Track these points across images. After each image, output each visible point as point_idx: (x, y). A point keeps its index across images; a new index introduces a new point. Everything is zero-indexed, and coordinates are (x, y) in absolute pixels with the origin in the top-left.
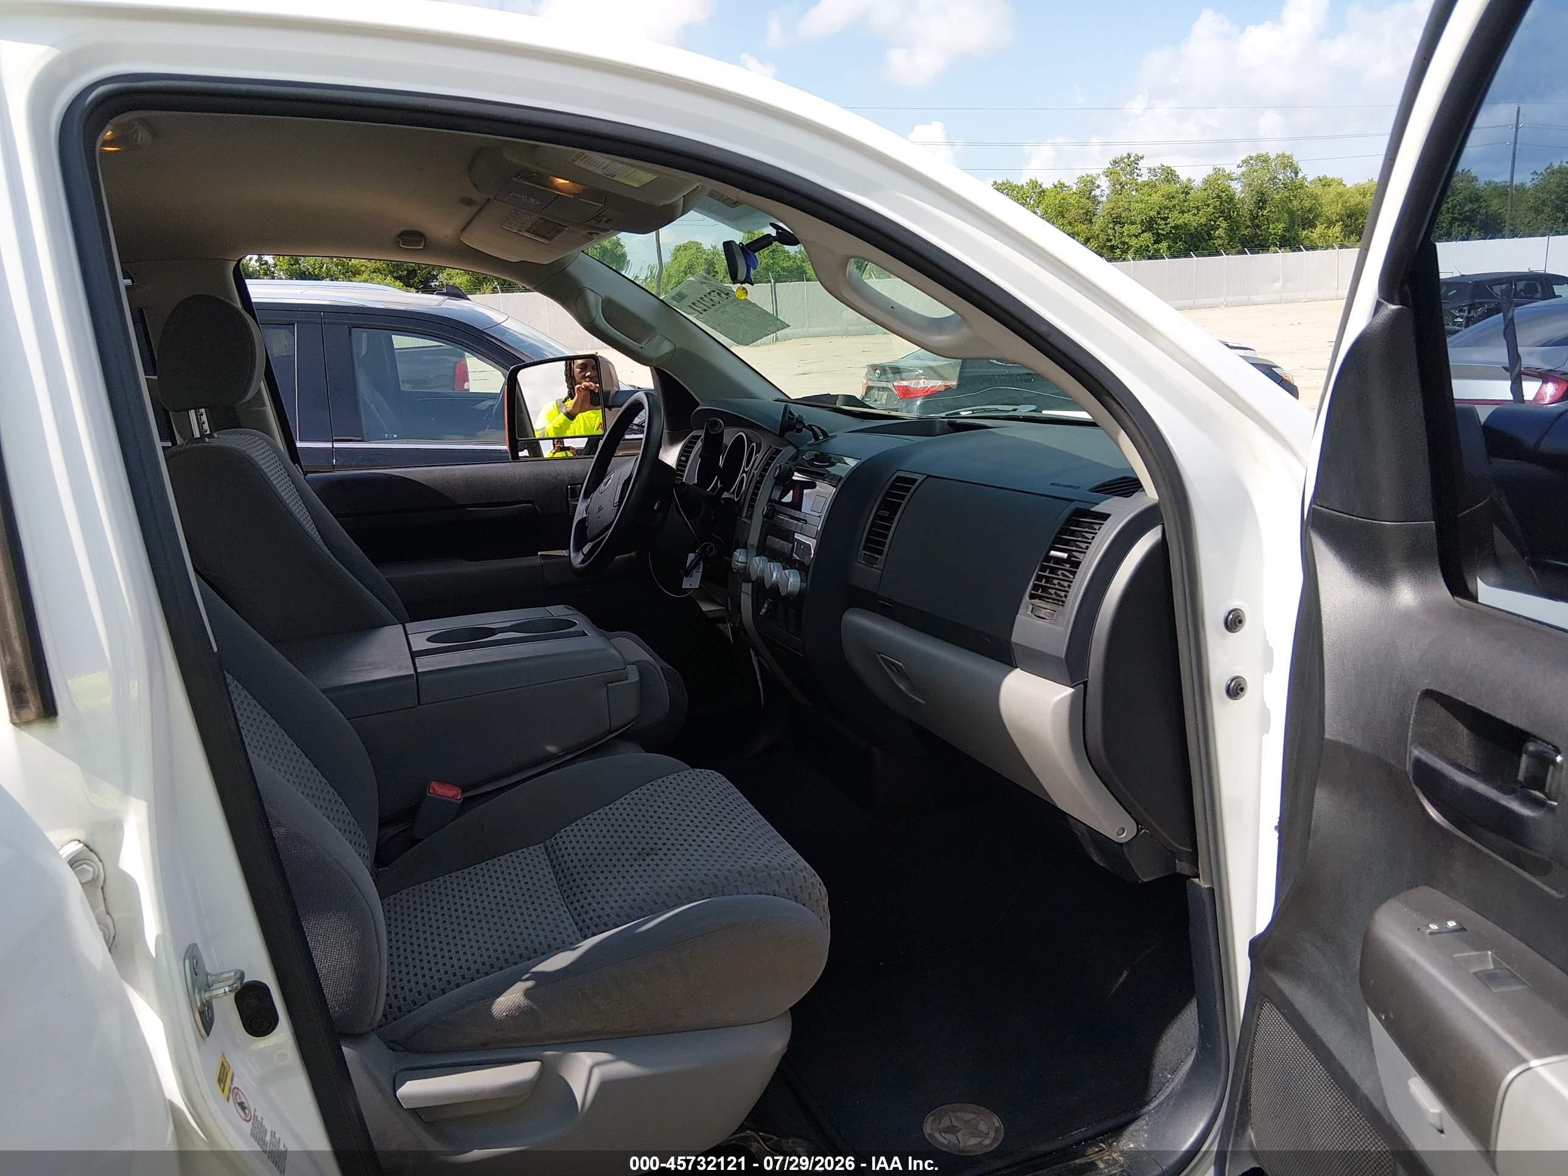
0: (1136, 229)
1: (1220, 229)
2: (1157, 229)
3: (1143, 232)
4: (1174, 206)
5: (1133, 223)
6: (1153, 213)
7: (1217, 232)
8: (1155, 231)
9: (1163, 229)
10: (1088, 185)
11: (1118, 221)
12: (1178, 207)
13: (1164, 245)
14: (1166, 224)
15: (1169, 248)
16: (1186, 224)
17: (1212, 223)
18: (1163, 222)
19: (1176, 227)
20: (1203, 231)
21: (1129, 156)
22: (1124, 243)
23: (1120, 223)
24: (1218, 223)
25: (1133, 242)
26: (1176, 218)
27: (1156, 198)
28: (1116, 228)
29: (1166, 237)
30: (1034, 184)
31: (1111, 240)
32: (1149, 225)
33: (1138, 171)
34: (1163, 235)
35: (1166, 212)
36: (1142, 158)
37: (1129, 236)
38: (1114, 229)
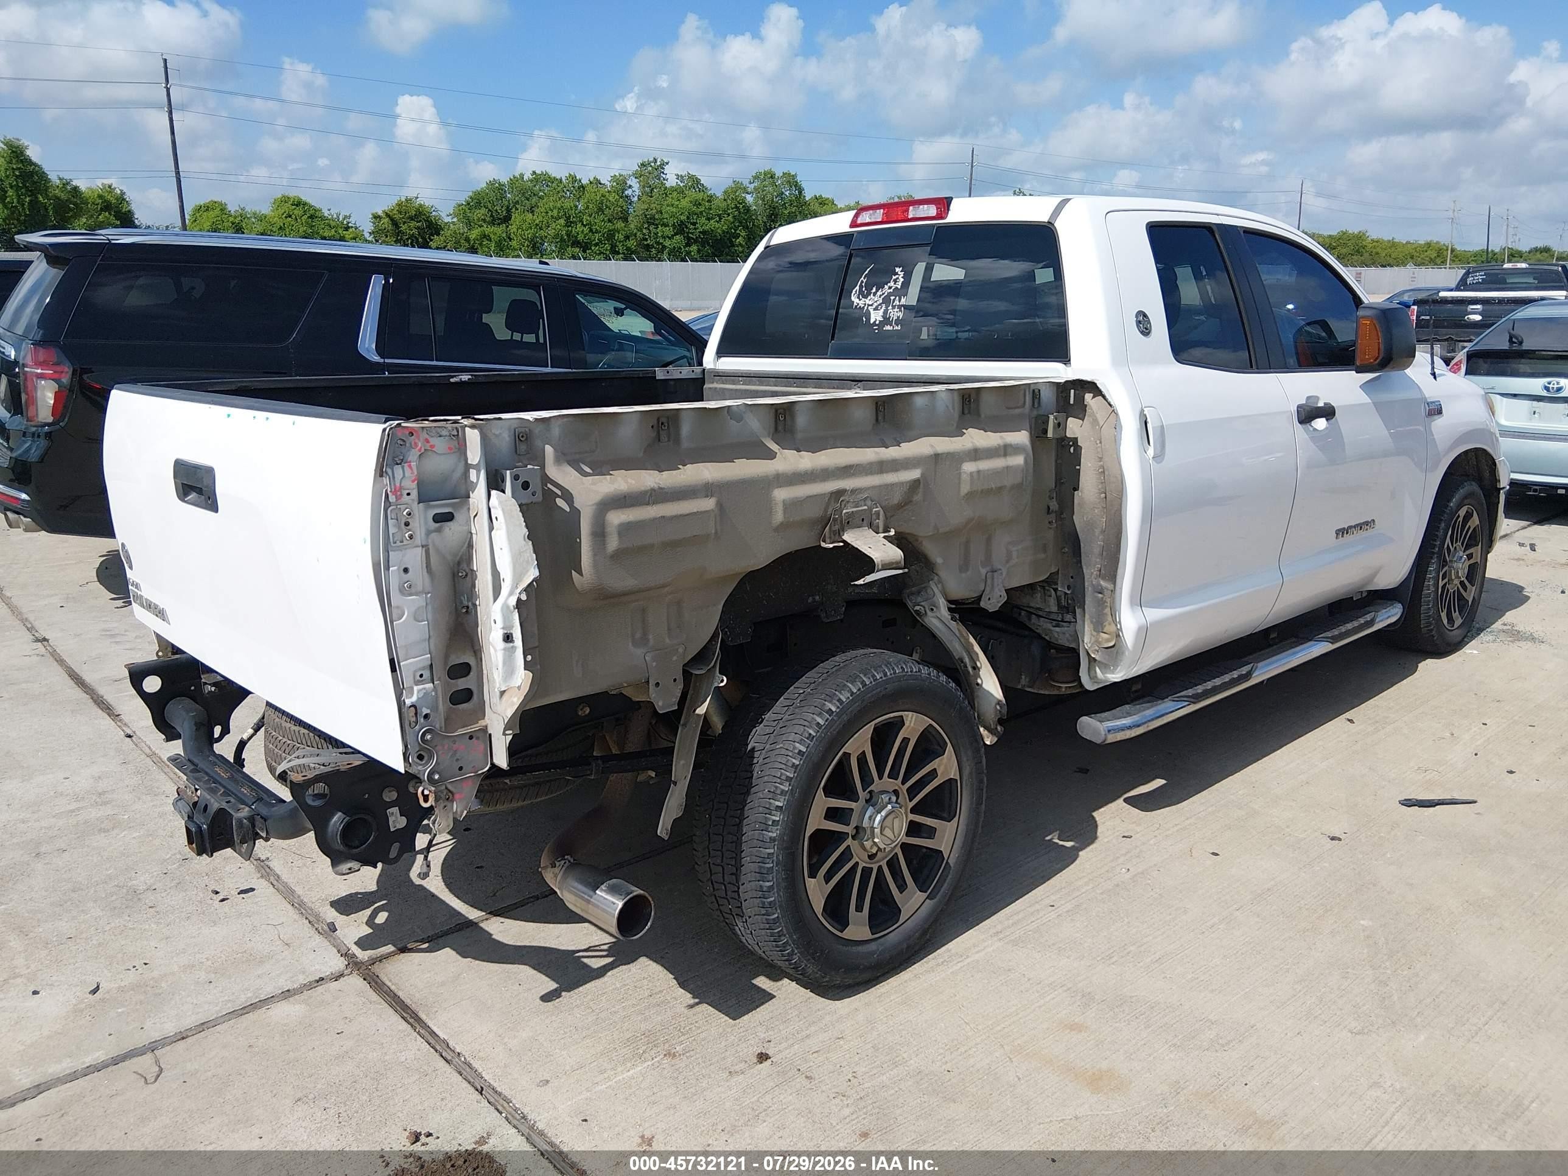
0: (669, 231)
1: (740, 238)
2: (688, 233)
3: (676, 234)
4: (701, 212)
5: (666, 225)
6: (683, 218)
7: (738, 240)
8: (686, 235)
9: (692, 233)
10: (621, 184)
11: (651, 221)
12: (704, 214)
13: (694, 248)
14: (695, 229)
15: (699, 251)
16: (712, 231)
17: (733, 231)
18: (692, 227)
19: (704, 232)
20: (726, 238)
21: (655, 160)
22: (658, 243)
23: (653, 224)
24: (738, 232)
25: (667, 243)
26: (704, 225)
27: (685, 203)
28: (651, 228)
29: (696, 241)
30: (573, 179)
31: (646, 240)
32: (681, 228)
33: (664, 176)
34: (693, 239)
35: (695, 217)
36: (667, 163)
37: (663, 237)
38: (649, 229)
